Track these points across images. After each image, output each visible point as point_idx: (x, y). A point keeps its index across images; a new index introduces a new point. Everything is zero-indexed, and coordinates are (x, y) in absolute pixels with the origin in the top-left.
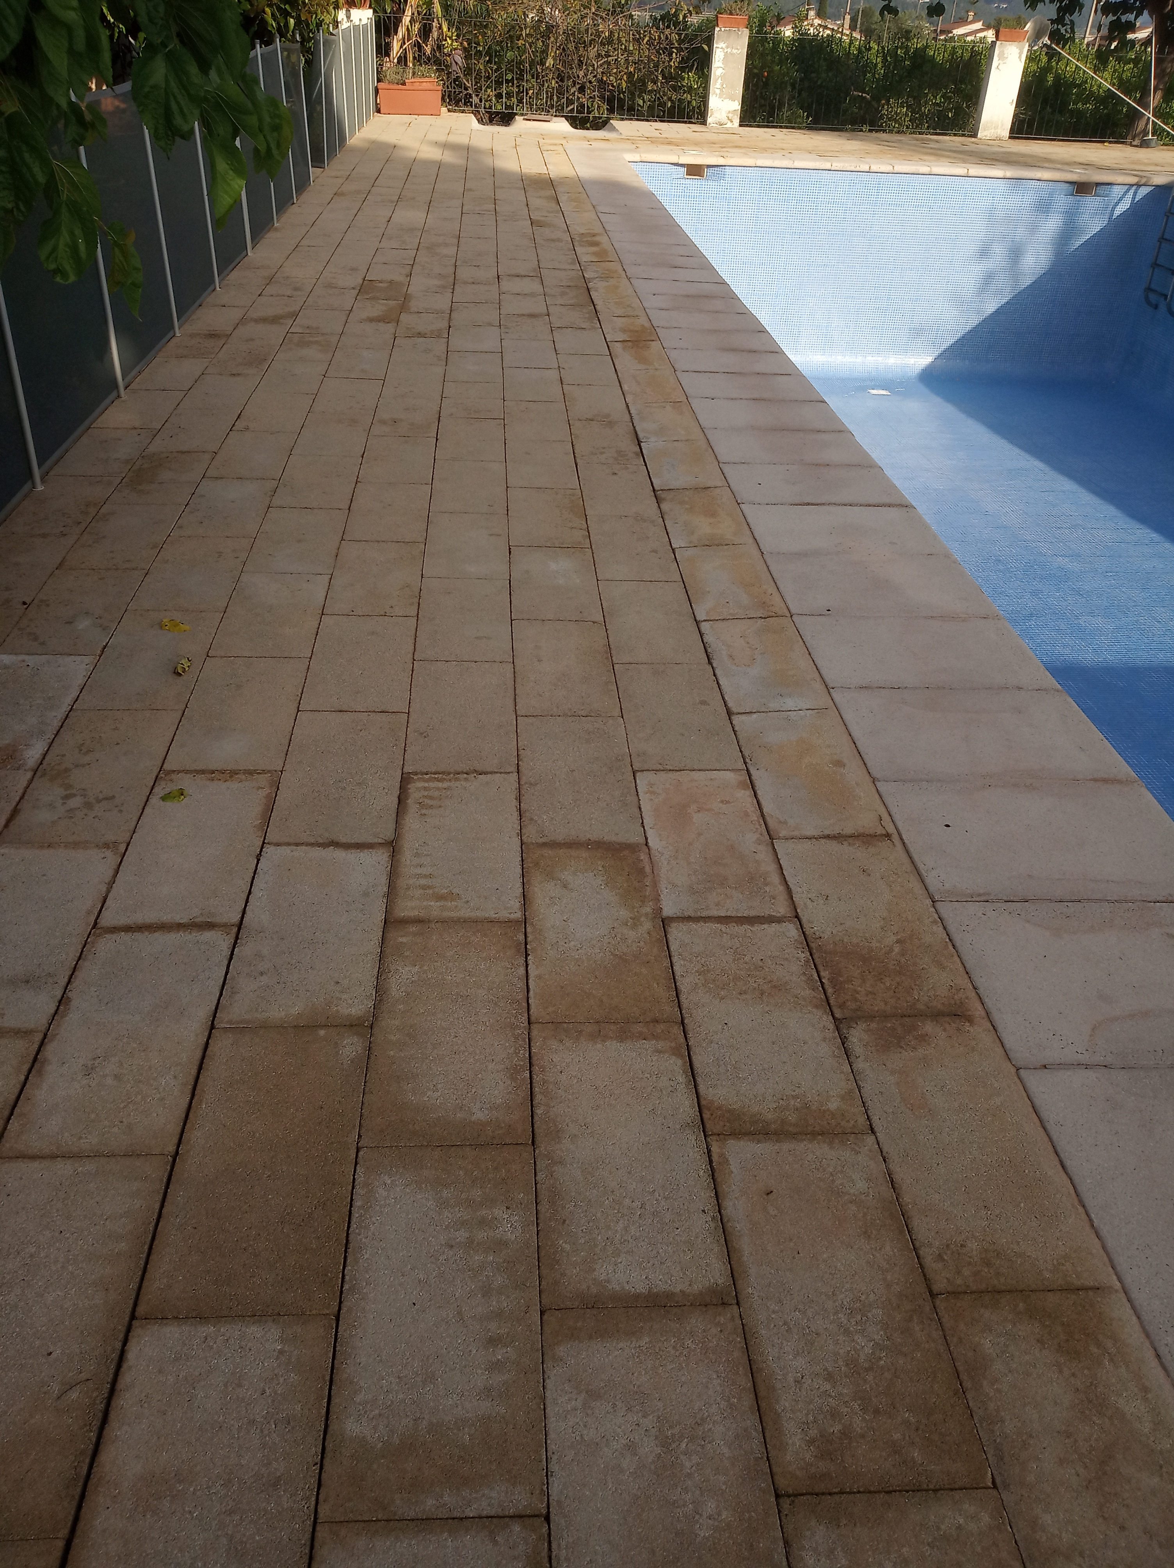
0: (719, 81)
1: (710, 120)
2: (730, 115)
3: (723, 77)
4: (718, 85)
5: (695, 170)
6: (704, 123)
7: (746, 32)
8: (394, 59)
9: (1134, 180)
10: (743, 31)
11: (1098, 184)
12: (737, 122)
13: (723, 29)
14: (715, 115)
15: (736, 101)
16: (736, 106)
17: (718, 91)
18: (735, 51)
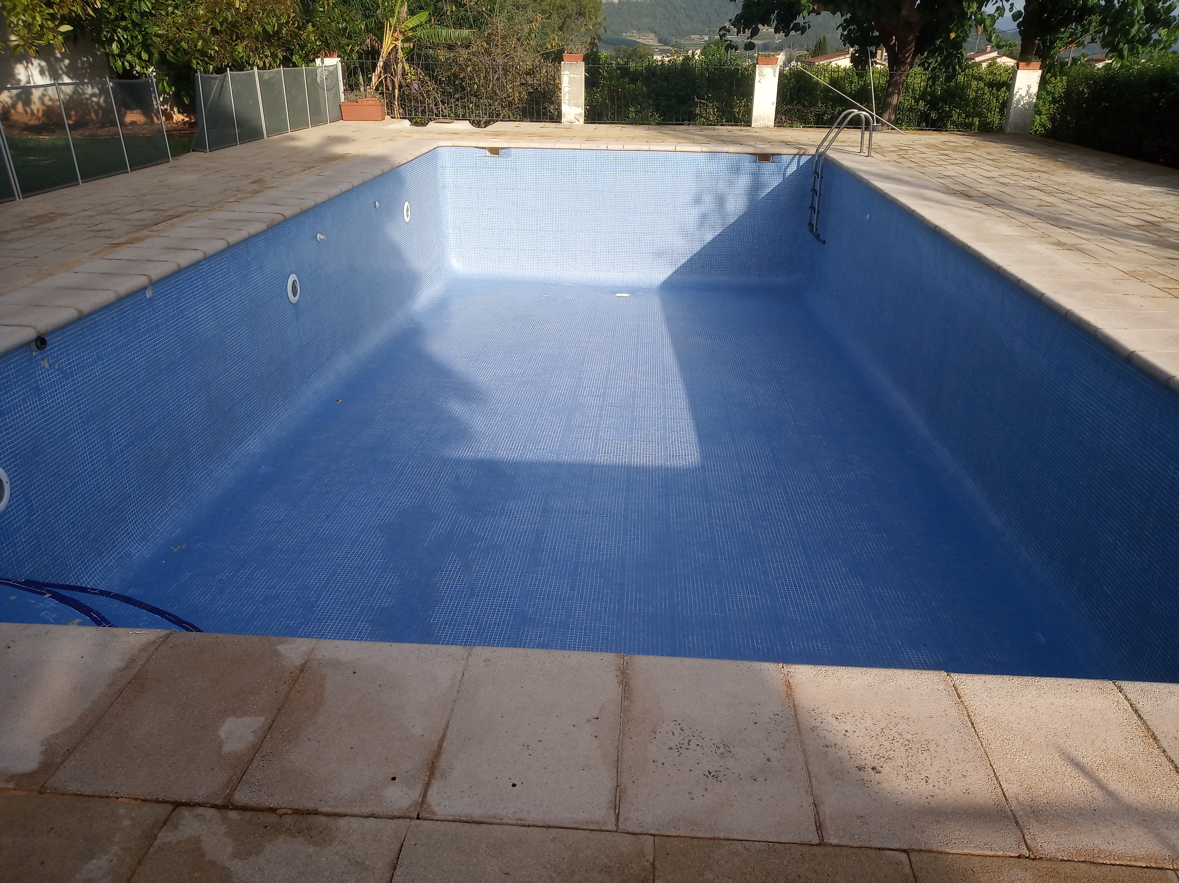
0: (567, 95)
1: (563, 120)
2: (577, 117)
3: (569, 92)
4: (567, 98)
5: (495, 151)
6: (559, 122)
7: (583, 63)
8: (373, 87)
9: (796, 151)
10: (580, 64)
11: (773, 155)
12: (582, 120)
13: (566, 63)
14: (567, 116)
15: (580, 108)
16: (581, 111)
17: (567, 102)
18: (576, 76)
